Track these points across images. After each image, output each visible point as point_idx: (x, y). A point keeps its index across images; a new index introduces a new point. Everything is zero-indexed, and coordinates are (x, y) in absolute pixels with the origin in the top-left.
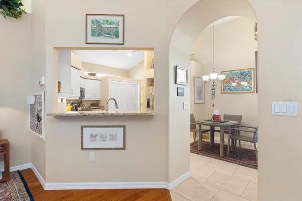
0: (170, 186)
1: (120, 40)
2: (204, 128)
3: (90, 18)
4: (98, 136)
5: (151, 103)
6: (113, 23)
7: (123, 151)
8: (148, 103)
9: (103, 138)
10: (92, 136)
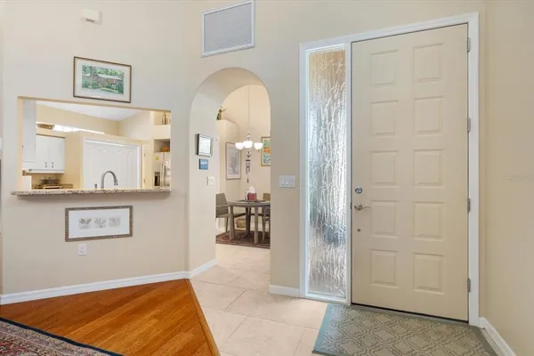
0: (192, 275)
1: (125, 97)
2: (237, 210)
3: (80, 63)
4: (93, 221)
5: (162, 180)
6: (116, 74)
7: (130, 238)
8: (156, 178)
9: (100, 223)
10: (83, 221)
